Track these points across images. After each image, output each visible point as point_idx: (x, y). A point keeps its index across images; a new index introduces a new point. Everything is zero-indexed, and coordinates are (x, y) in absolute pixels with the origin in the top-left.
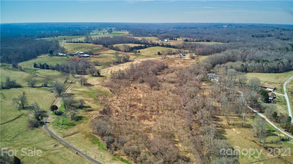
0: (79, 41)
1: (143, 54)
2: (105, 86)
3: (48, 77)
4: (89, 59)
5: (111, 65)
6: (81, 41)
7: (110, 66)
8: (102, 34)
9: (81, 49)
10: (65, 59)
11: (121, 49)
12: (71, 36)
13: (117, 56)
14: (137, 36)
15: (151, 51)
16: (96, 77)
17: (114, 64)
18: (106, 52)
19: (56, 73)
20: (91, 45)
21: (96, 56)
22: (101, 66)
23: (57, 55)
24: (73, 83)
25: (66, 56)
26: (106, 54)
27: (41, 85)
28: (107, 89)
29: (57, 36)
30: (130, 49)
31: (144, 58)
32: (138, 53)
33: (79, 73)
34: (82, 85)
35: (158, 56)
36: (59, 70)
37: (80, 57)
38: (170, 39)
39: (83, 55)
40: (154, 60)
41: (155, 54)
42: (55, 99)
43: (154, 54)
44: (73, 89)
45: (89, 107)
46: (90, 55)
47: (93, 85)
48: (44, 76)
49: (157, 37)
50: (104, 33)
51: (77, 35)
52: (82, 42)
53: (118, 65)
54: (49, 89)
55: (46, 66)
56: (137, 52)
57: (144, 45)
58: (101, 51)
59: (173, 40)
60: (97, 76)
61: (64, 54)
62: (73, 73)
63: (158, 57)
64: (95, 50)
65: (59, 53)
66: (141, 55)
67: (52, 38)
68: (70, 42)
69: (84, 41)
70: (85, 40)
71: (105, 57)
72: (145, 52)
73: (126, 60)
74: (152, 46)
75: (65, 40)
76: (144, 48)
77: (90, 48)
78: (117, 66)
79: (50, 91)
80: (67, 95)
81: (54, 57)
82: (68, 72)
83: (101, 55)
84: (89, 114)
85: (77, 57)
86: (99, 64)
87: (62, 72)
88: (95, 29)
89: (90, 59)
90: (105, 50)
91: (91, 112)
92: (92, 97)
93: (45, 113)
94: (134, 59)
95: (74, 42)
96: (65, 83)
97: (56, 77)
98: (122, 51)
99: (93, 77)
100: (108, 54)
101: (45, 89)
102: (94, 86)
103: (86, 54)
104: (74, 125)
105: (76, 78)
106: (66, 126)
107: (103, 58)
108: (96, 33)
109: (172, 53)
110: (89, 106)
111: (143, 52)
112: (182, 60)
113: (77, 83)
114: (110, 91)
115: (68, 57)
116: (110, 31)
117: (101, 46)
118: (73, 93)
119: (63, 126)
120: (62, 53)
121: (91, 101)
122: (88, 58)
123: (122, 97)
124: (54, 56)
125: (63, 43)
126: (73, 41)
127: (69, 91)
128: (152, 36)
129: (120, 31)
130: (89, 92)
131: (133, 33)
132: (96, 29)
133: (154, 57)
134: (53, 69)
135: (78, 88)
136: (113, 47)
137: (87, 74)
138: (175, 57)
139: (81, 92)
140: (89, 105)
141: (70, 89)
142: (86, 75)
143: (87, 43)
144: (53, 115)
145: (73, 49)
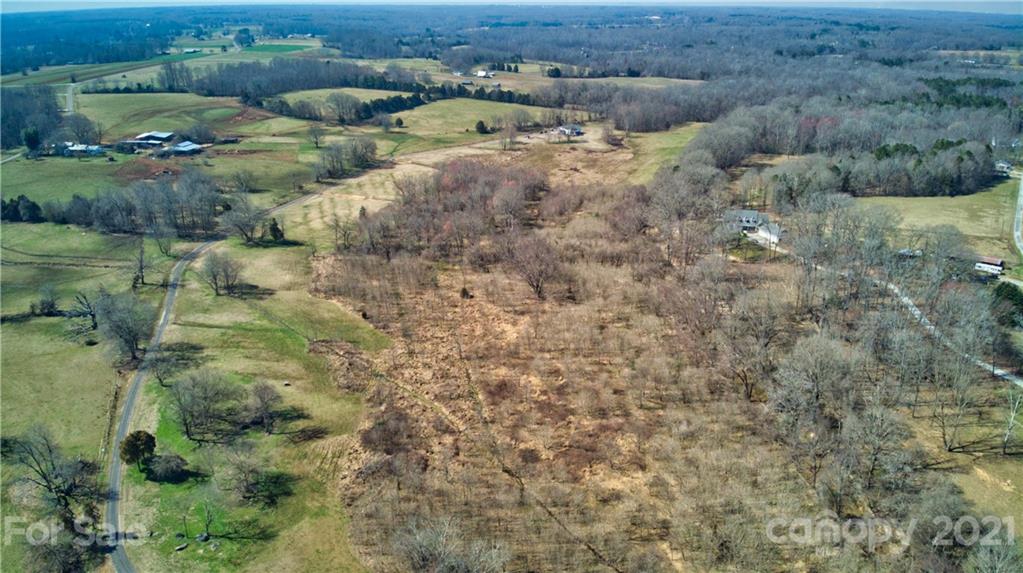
0: (139, 85)
1: (419, 133)
2: (325, 293)
3: (45, 260)
4: (207, 165)
5: (308, 186)
6: (144, 87)
7: (307, 193)
8: (218, 50)
9: (155, 119)
10: (100, 166)
11: (323, 114)
12: (93, 63)
13: (317, 143)
14: (356, 54)
15: (442, 116)
16: (266, 247)
17: (318, 182)
18: (261, 127)
19: (78, 239)
20: (190, 98)
21: (229, 147)
22: (269, 191)
23: (62, 152)
24: (174, 286)
25: (103, 155)
26: (266, 135)
27: (26, 309)
28: (341, 308)
29: (36, 69)
30: (357, 112)
31: (428, 150)
32: (397, 130)
33: (185, 233)
34: (218, 295)
35: (479, 137)
36: (89, 224)
37: (164, 155)
38: (493, 68)
39: (176, 144)
40: (473, 156)
41: (464, 130)
42: (119, 382)
43: (460, 133)
44: (183, 319)
45: (298, 414)
46: (200, 143)
47: (270, 292)
48: (28, 259)
49: (435, 58)
50: (224, 48)
51: (118, 59)
52: (150, 90)
53: (341, 187)
54: (70, 328)
55: (27, 208)
56: (391, 125)
57: (410, 95)
58: (238, 124)
59: (503, 69)
60: (270, 242)
61: (90, 147)
62: (157, 235)
63: (482, 145)
64: (216, 120)
65: (70, 144)
66: (412, 136)
67: (19, 75)
68: (97, 92)
69: (157, 85)
70: (162, 82)
71: (268, 150)
72: (423, 122)
73: (365, 163)
74: (439, 95)
75: (74, 81)
76: (411, 108)
77: (188, 113)
78: (333, 189)
79: (83, 340)
80: (166, 354)
81: (48, 160)
82: (134, 231)
83: (247, 141)
84: (318, 455)
85: (151, 155)
86: (259, 187)
87: (103, 233)
88: (179, 34)
89: (210, 161)
90: (253, 120)
91: (321, 443)
92: (292, 355)
93: (93, 477)
94: (391, 154)
95: (117, 91)
96: (134, 287)
97: (84, 258)
98: (329, 121)
99: (252, 247)
100: (274, 135)
101: (54, 325)
102: (275, 297)
103: (188, 143)
104: (266, 536)
105: (176, 258)
106: (228, 544)
107: (262, 156)
108: (192, 50)
109: (529, 124)
110: (294, 409)
111: (415, 122)
112: (580, 154)
113: (194, 284)
114: (358, 317)
115: (112, 159)
116: (245, 40)
117: (234, 102)
118: (194, 341)
119: (212, 548)
120: (81, 143)
121: (298, 379)
122: (199, 159)
123: (428, 346)
124: (48, 155)
125: (69, 94)
126: (111, 86)
127: (169, 332)
128: (416, 56)
129: (285, 37)
130: (267, 330)
131: (340, 45)
132: (185, 31)
133: (469, 146)
134: (62, 220)
135: (206, 311)
136: (288, 105)
137: (223, 237)
138: (549, 143)
139: (231, 332)
140: (297, 404)
141: (172, 316)
142: (218, 243)
143: (171, 90)
144: (138, 482)
145: (119, 120)
